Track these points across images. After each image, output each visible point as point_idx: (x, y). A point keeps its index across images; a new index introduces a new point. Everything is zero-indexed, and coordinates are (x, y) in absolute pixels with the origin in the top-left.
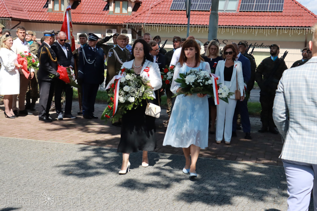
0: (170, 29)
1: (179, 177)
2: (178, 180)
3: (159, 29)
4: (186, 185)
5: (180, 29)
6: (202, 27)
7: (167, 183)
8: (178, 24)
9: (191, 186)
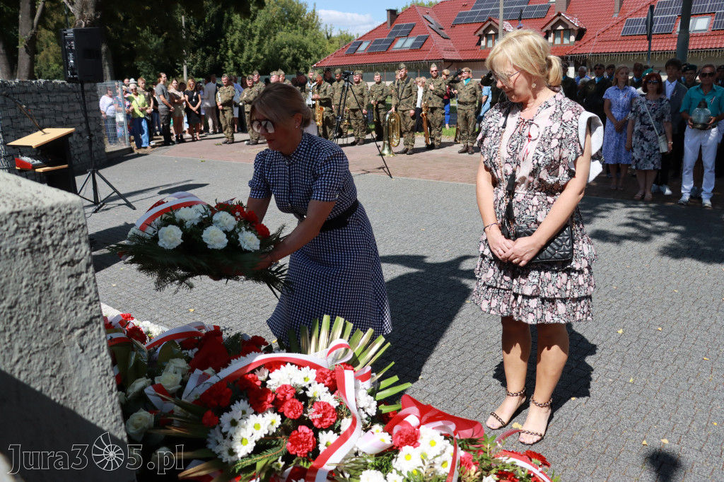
0: (621, 59)
1: (659, 229)
2: (659, 232)
3: (608, 59)
4: (669, 239)
5: (634, 58)
6: (661, 53)
7: (644, 235)
8: (631, 52)
9: (675, 239)
